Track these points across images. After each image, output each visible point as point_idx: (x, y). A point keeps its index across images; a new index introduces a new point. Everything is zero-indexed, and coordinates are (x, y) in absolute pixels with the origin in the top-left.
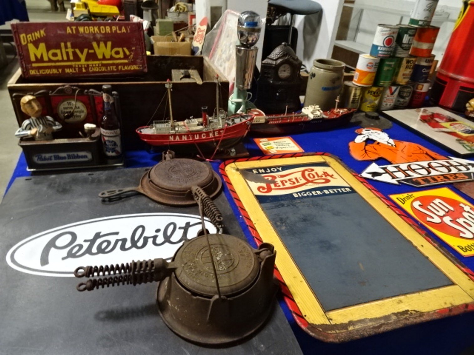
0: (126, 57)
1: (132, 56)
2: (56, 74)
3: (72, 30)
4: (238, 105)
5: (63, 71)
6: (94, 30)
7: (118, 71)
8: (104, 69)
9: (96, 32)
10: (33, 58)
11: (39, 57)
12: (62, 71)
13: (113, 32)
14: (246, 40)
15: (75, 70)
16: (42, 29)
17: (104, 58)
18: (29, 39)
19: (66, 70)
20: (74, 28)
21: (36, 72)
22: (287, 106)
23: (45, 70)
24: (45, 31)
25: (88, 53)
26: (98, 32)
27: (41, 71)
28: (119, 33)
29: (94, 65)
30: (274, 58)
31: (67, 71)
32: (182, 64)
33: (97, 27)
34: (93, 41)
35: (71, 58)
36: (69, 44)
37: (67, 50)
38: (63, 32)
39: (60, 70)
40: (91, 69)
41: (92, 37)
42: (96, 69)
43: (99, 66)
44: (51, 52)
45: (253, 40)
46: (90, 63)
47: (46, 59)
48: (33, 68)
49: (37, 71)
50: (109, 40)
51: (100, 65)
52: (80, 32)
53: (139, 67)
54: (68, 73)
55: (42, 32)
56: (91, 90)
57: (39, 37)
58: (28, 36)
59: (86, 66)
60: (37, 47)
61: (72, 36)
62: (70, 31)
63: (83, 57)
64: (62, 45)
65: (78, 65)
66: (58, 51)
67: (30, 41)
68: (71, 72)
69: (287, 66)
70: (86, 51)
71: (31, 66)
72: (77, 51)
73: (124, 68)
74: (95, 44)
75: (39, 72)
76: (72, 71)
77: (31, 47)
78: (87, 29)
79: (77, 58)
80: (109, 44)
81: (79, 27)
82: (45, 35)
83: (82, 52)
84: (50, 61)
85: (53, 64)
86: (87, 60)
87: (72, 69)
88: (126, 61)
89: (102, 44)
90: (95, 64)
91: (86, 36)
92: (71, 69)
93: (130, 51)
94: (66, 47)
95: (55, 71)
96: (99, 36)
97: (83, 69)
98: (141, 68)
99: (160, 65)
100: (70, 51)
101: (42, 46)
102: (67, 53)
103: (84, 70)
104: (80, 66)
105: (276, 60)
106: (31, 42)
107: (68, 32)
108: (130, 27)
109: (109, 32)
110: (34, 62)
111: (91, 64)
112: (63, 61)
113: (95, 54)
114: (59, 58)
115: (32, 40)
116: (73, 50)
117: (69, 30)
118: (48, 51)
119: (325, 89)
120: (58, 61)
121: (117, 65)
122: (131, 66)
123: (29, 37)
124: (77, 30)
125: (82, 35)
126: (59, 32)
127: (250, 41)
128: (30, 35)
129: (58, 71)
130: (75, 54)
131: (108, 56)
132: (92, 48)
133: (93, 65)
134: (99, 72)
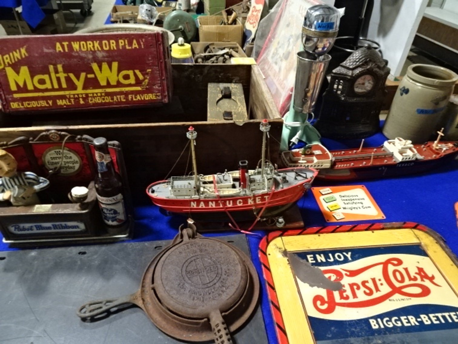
0: (138, 82)
1: (147, 81)
2: (45, 107)
3: (63, 46)
4: (294, 131)
5: (55, 103)
6: (94, 47)
7: (127, 102)
8: (108, 100)
9: (96, 49)
10: (13, 87)
11: (21, 84)
12: (53, 103)
13: (121, 48)
14: (314, 48)
15: (70, 101)
16: (22, 47)
17: (109, 85)
18: (6, 61)
19: (58, 101)
20: (65, 44)
21: (19, 105)
22: (363, 140)
23: (30, 102)
24: (27, 50)
25: (86, 78)
26: (100, 49)
27: (26, 104)
28: (129, 50)
29: (95, 95)
30: (351, 67)
31: (60, 102)
32: (222, 74)
33: (98, 42)
34: (92, 62)
35: (64, 85)
36: (60, 67)
37: (58, 75)
38: (51, 51)
39: (50, 102)
40: (91, 101)
41: (90, 57)
42: (98, 100)
43: (101, 96)
44: (37, 78)
45: (323, 48)
46: (89, 91)
47: (30, 87)
48: (15, 100)
49: (20, 104)
50: (115, 61)
51: (103, 94)
52: (75, 50)
53: (156, 96)
54: (61, 106)
55: (23, 51)
56: (85, 136)
57: (19, 58)
58: (5, 57)
59: (84, 96)
60: (18, 72)
61: (63, 55)
62: (61, 49)
63: (79, 84)
64: (51, 68)
65: (74, 95)
66: (46, 77)
67: (8, 63)
68: (65, 105)
69: (368, 77)
70: (83, 75)
71: (12, 98)
72: (72, 76)
73: (136, 98)
74: (95, 66)
75: (23, 105)
76: (65, 103)
77: (10, 72)
78: (83, 44)
79: (72, 86)
80: (115, 65)
81: (72, 43)
82: (27, 55)
83: (78, 78)
84: (36, 90)
85: (41, 94)
86: (85, 88)
87: (65, 100)
88: (139, 88)
89: (105, 66)
90: (97, 93)
91: (83, 55)
92: (64, 100)
93: (143, 75)
94: (57, 72)
95: (43, 103)
96: (100, 55)
97: (81, 99)
98: (160, 98)
99: (193, 76)
100: (62, 76)
101: (24, 70)
102: (58, 79)
103: (82, 102)
104: (76, 96)
105: (353, 69)
106: (9, 65)
107: (58, 50)
108: (144, 40)
109: (115, 48)
110: (15, 92)
111: (90, 94)
112: (53, 90)
113: (96, 79)
114: (48, 85)
115: (10, 63)
116: (66, 75)
117: (59, 48)
118: (32, 77)
119: (421, 112)
120: (47, 90)
121: (126, 94)
122: (145, 95)
123: (7, 58)
124: (70, 47)
125: (77, 54)
126: (46, 50)
127: (320, 49)
128: (7, 56)
129: (48, 103)
130: (68, 79)
131: (113, 82)
132: (90, 71)
133: (93, 94)
134: (101, 104)
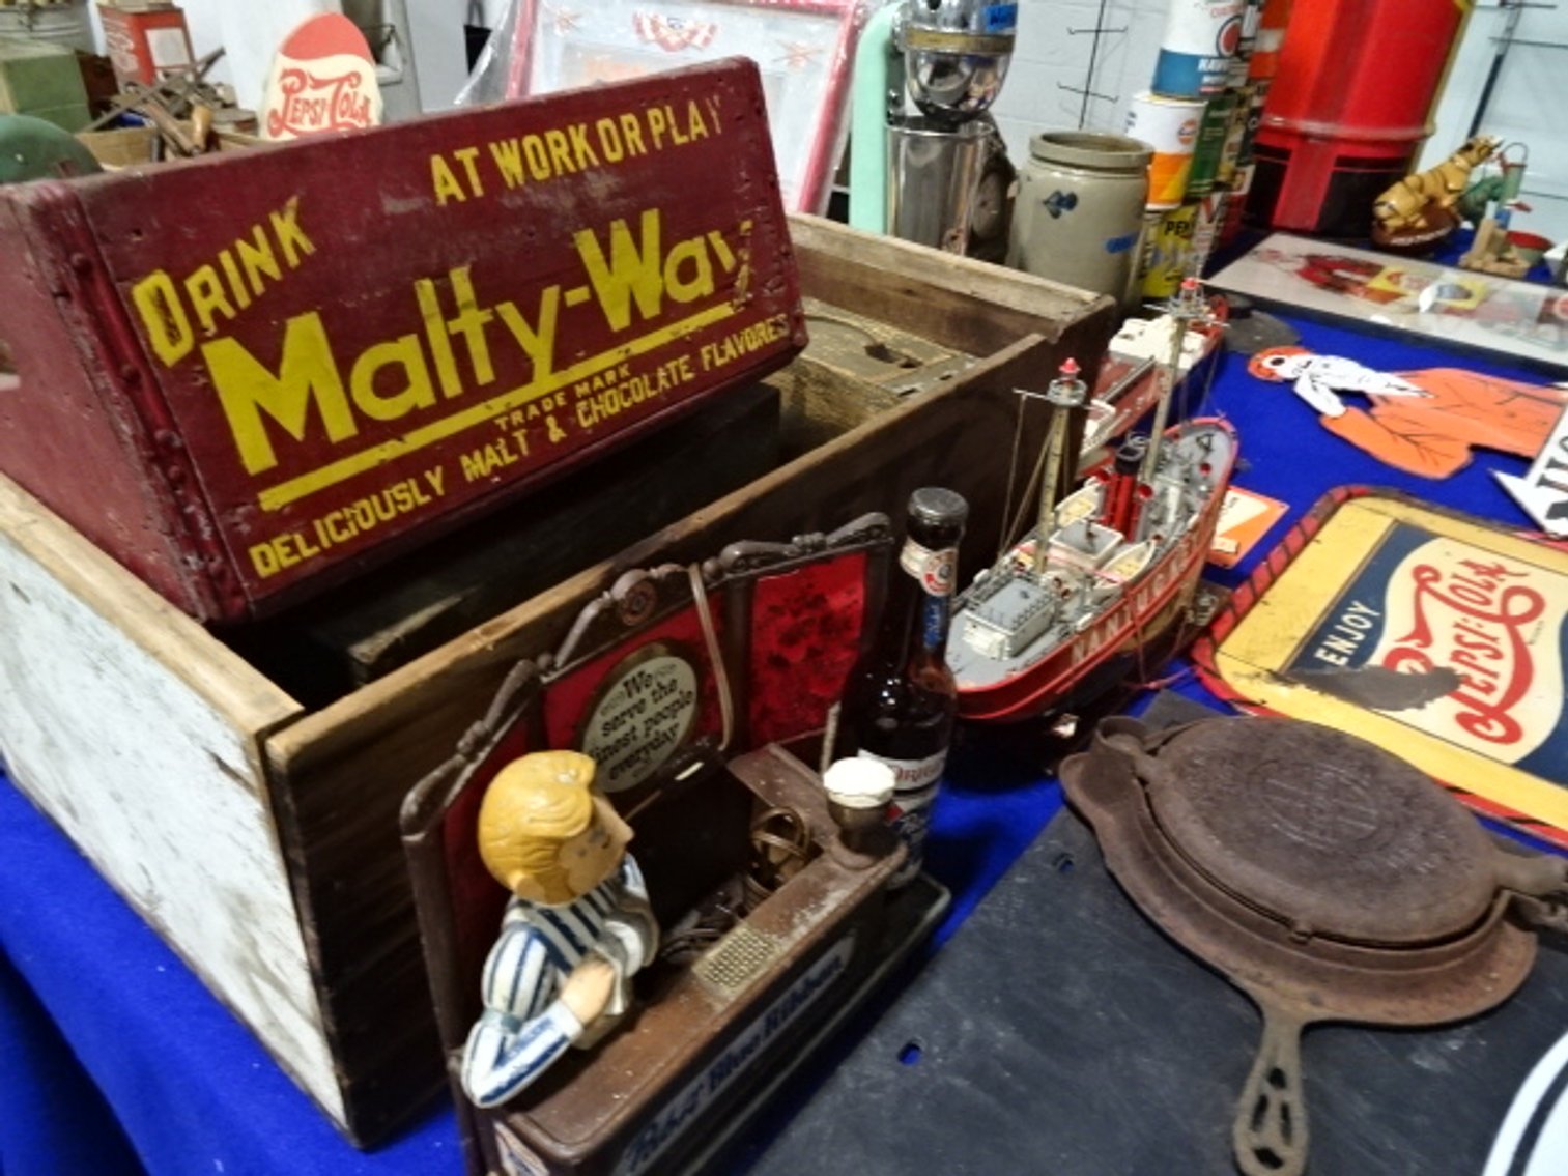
0: (724, 286)
1: (745, 270)
2: (418, 509)
3: (458, 169)
5: (454, 474)
6: (572, 153)
7: (703, 379)
8: (641, 390)
9: (583, 164)
10: (256, 454)
11: (295, 425)
12: (445, 483)
13: (658, 145)
15: (513, 448)
16: (279, 205)
17: (640, 326)
18: (203, 307)
19: (465, 461)
20: (467, 155)
21: (295, 550)
23: (347, 512)
24: (303, 223)
25: (564, 312)
26: (595, 162)
27: (327, 531)
28: (684, 145)
29: (598, 383)
31: (475, 466)
33: (583, 128)
34: (578, 229)
35: (484, 373)
36: (461, 282)
37: (455, 326)
38: (415, 203)
39: (435, 479)
40: (587, 414)
41: (567, 202)
42: (611, 405)
43: (620, 380)
44: (366, 366)
46: (578, 372)
47: (339, 427)
48: (269, 526)
49: (299, 538)
50: (648, 207)
51: (624, 372)
52: (510, 183)
53: (776, 325)
54: (482, 480)
55: (286, 227)
56: (733, 551)
57: (273, 271)
58: (192, 285)
59: (560, 401)
60: (270, 358)
61: (467, 213)
62: (454, 188)
63: (538, 346)
64: (426, 289)
65: (524, 408)
66: (405, 350)
67: (216, 314)
68: (496, 470)
70: (550, 296)
71: (257, 516)
72: (509, 312)
73: (722, 354)
74: (587, 244)
75: (312, 539)
76: (496, 461)
77: (228, 362)
78: (534, 148)
79: (513, 366)
80: (651, 221)
81: (493, 147)
82: (307, 246)
83: (532, 318)
84: (370, 431)
85: (389, 450)
86: (561, 361)
87: (494, 444)
88: (724, 311)
89: (620, 234)
90: (601, 374)
91: (542, 199)
92: (489, 450)
93: (734, 248)
94: (450, 310)
95: (406, 496)
96: (599, 187)
97: (551, 421)
98: (784, 332)
100: (472, 322)
101: (305, 334)
102: (458, 343)
103: (556, 434)
104: (533, 411)
106: (225, 327)
107: (442, 193)
108: (716, 98)
109: (643, 150)
110: (270, 479)
111: (580, 383)
112: (444, 407)
113: (593, 307)
114: (419, 394)
115: (229, 312)
116: (485, 316)
117: (445, 183)
118: (344, 365)
120: (417, 418)
121: (686, 346)
122: (748, 330)
123: (206, 289)
124: (487, 166)
125: (519, 201)
126: (392, 206)
128: (206, 273)
129: (425, 488)
130: (498, 335)
131: (650, 310)
132: (574, 270)
133: (589, 380)
134: (626, 416)
